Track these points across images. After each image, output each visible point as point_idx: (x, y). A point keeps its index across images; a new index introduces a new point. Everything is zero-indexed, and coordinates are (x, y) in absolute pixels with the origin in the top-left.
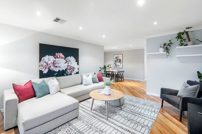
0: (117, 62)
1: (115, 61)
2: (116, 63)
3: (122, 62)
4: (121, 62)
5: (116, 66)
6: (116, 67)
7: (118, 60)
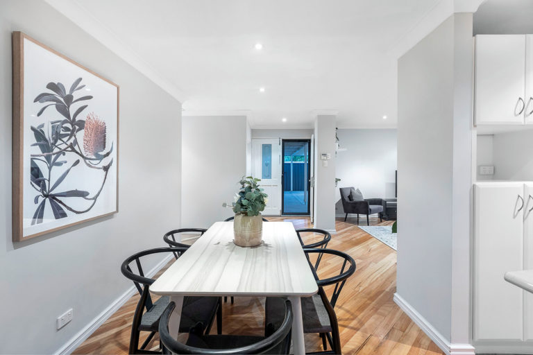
0: (70, 157)
1: (39, 134)
2: (52, 164)
3: (113, 155)
4: (105, 162)
5: (59, 214)
6: (50, 222)
7: (80, 136)
